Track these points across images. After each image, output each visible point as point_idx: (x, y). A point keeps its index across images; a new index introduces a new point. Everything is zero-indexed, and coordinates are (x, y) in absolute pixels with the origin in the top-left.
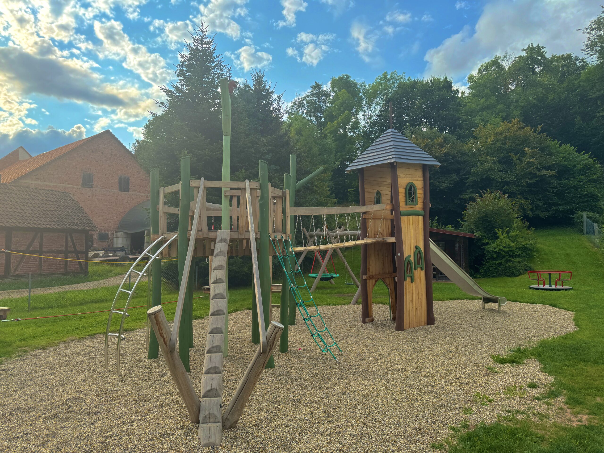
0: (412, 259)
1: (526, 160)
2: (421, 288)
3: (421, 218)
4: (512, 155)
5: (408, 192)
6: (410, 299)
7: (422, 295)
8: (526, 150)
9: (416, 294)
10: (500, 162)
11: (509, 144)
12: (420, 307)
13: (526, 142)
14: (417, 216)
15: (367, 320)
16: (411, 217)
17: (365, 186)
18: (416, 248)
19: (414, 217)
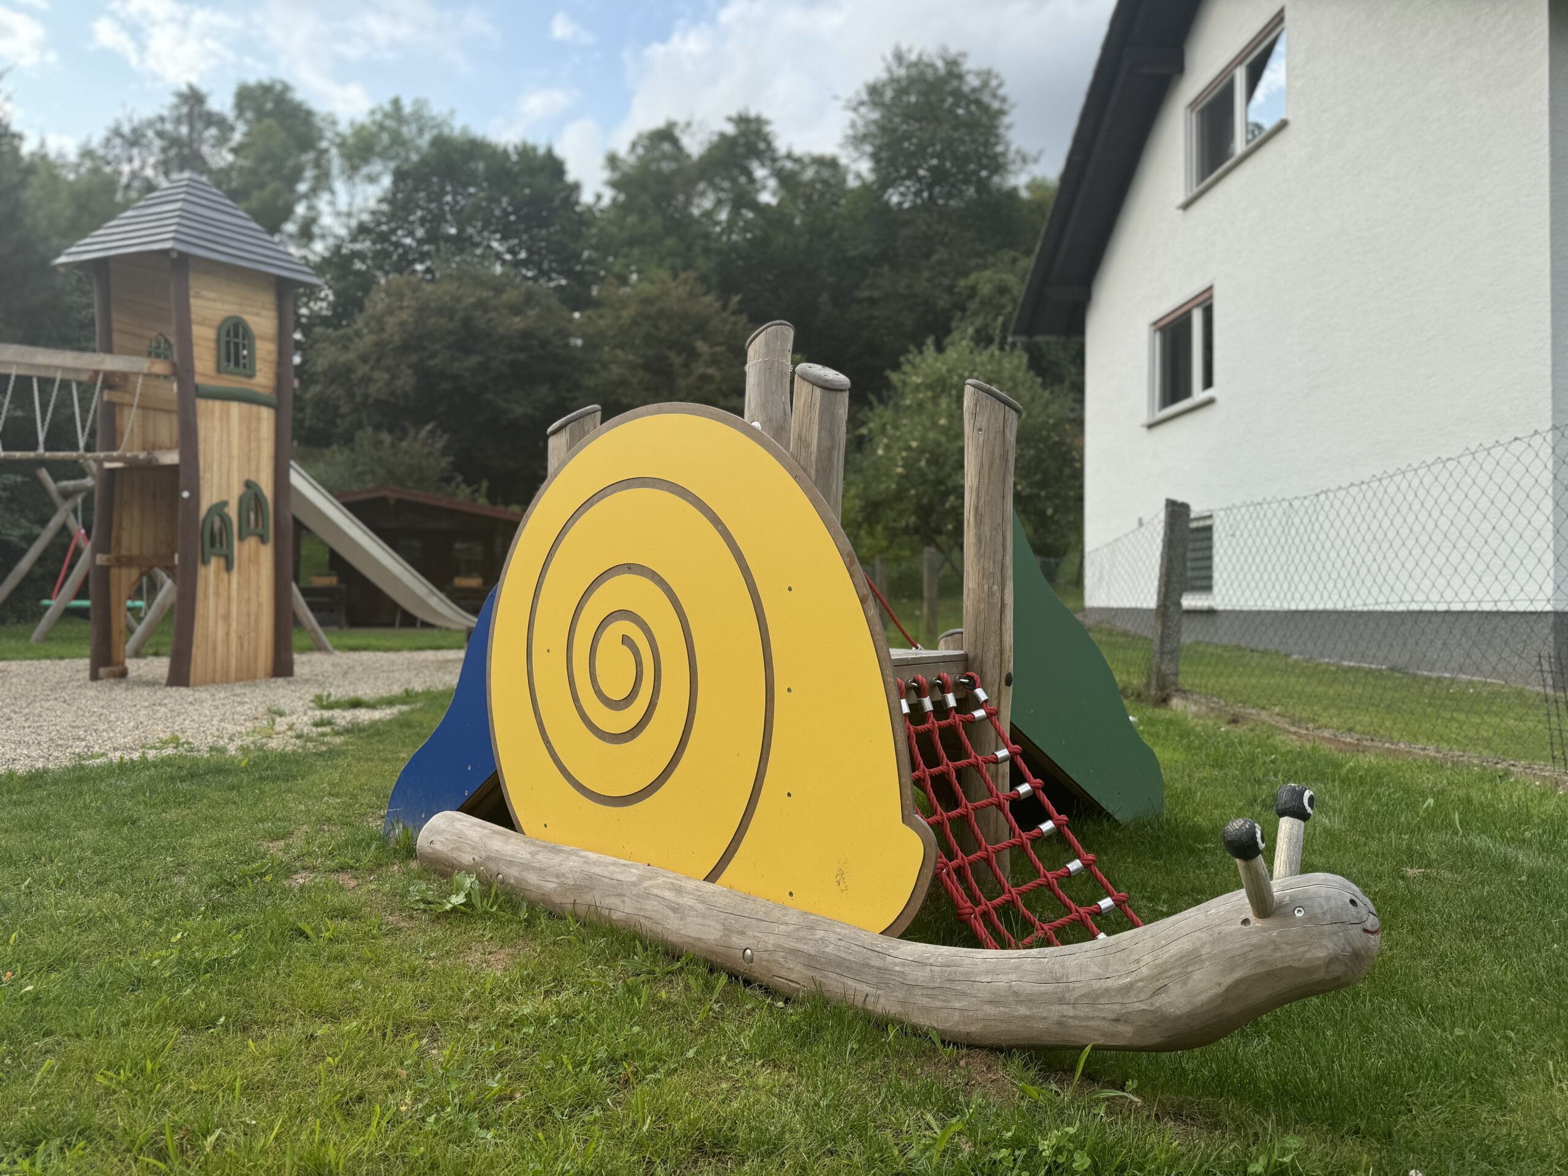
0: (232, 512)
1: (699, 369)
2: (258, 588)
3: (266, 415)
4: (672, 355)
5: (224, 339)
6: (221, 611)
7: (259, 605)
8: (701, 346)
9: (239, 601)
10: (646, 367)
11: (665, 327)
12: (253, 635)
13: (701, 328)
14: (254, 408)
15: (102, 671)
16: (235, 407)
17: (115, 316)
18: (249, 485)
19: (245, 407)
